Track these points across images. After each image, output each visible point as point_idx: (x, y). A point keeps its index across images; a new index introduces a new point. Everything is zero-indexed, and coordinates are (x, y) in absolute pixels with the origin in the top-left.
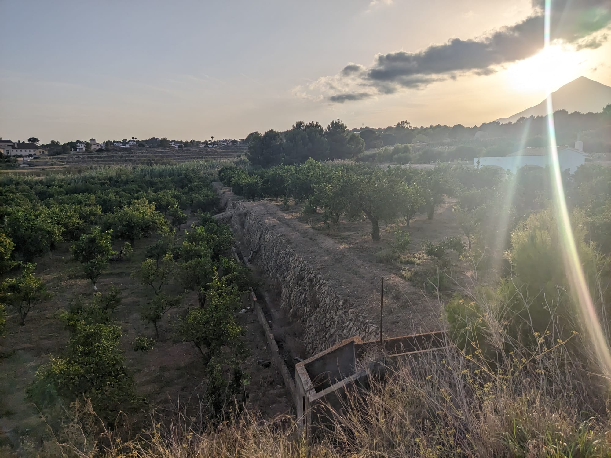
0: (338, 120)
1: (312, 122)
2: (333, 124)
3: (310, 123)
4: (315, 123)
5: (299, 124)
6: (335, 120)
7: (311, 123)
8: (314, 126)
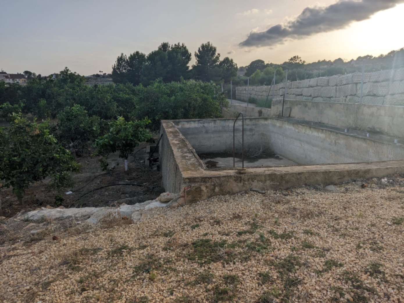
0: (209, 43)
1: (179, 44)
2: (203, 46)
3: (175, 45)
4: (181, 45)
5: (165, 46)
6: (205, 43)
7: (177, 44)
8: (180, 48)
